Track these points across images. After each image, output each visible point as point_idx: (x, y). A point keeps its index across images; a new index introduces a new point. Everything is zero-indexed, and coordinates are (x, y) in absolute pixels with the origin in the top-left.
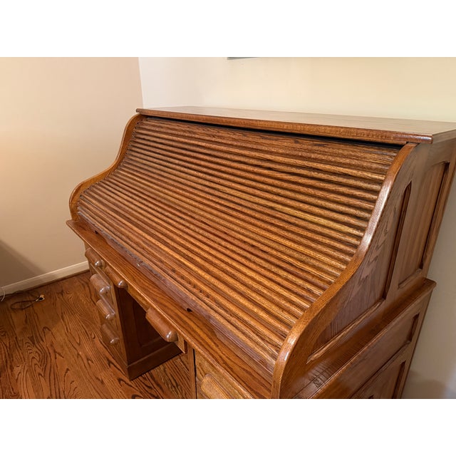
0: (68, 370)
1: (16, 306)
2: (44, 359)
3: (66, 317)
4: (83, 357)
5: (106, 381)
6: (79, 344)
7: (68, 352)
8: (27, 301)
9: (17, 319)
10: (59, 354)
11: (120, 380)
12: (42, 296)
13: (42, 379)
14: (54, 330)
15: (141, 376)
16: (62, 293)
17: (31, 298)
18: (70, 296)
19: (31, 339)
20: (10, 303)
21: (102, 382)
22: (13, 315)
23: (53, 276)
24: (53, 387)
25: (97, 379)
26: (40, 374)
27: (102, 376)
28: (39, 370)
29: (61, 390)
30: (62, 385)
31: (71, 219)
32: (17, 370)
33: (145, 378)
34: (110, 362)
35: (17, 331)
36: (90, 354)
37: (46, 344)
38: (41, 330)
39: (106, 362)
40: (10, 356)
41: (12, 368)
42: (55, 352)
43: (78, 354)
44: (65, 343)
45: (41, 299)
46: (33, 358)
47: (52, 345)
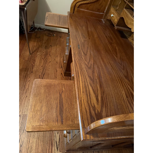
0: (50, 62)
1: (47, 34)
2: (46, 54)
3: (58, 46)
4: (56, 61)
5: (58, 71)
6: (57, 56)
7: (53, 57)
8: (50, 34)
9: (45, 38)
10: (50, 56)
11: (61, 74)
12: (55, 35)
13: (43, 60)
14: (53, 48)
15: (68, 76)
16: (61, 37)
17: (52, 34)
18: (62, 39)
19: (46, 46)
20: (46, 32)
21: (57, 71)
22: (45, 36)
24: (44, 64)
25: (56, 69)
26: (43, 58)
27: (58, 69)
28: (43, 57)
29: (46, 66)
30: (47, 65)
32: (38, 53)
33: (68, 78)
34: (62, 67)
35: (44, 42)
36: (58, 61)
37: (48, 51)
38: (49, 46)
39: (61, 66)
40: (38, 48)
41: (37, 52)
42: (50, 54)
43: (55, 59)
44: (54, 53)
45: (54, 36)
46: (44, 52)
47: (50, 52)
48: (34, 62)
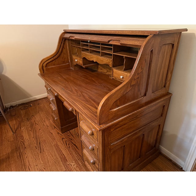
0: (40, 129)
1: (22, 108)
2: (32, 125)
3: (40, 112)
4: (46, 125)
5: (53, 133)
6: (44, 121)
7: (40, 124)
8: (26, 107)
9: (23, 112)
10: (37, 124)
11: (58, 133)
12: (31, 105)
13: (31, 132)
14: (35, 116)
15: (66, 132)
16: (39, 104)
17: (28, 106)
18: (41, 105)
19: (28, 119)
20: (20, 107)
21: (52, 134)
22: (21, 112)
23: (36, 98)
24: (35, 134)
25: (50, 132)
26: (30, 130)
27: (52, 131)
28: (30, 129)
29: (37, 135)
30: (38, 134)
31: (39, 73)
32: (22, 129)
33: (67, 133)
34: (55, 127)
35: (22, 116)
36: (48, 125)
37: (32, 121)
38: (31, 116)
39: (54, 127)
40: (20, 124)
41: (21, 128)
42: (36, 123)
43: (44, 124)
44: (39, 121)
45: (31, 106)
46: (28, 125)
47: (35, 121)
48: (22, 138)
